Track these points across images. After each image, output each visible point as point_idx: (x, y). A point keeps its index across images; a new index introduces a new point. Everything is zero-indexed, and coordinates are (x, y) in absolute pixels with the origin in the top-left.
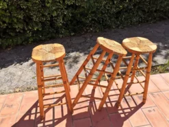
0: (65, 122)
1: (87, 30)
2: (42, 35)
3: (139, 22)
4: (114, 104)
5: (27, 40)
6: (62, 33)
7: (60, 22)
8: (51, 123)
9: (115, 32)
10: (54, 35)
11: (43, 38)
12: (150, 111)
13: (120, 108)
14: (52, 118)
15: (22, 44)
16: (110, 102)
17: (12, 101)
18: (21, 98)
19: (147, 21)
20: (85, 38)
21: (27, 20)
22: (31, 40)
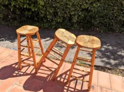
2: (61, 26)
4: (66, 81)
5: (51, 26)
6: (75, 27)
8: (22, 73)
10: (69, 27)
13: (67, 85)
14: (24, 71)
15: (47, 28)
17: (14, 54)
22: (53, 27)
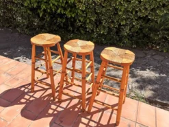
7: (126, 31)
10: (115, 42)
20: (146, 54)
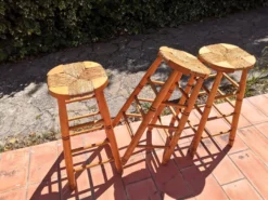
0: (111, 189)
1: (119, 32)
2: (43, 44)
3: (201, 17)
4: (185, 152)
5: (16, 52)
7: (72, 19)
8: (89, 194)
9: (165, 33)
10: (64, 42)
11: (45, 48)
12: (241, 157)
13: (195, 157)
14: (88, 187)
15: (7, 61)
16: (180, 150)
17: (12, 164)
18: (26, 157)
19: (214, 14)
21: (12, 18)
22: (23, 52)
